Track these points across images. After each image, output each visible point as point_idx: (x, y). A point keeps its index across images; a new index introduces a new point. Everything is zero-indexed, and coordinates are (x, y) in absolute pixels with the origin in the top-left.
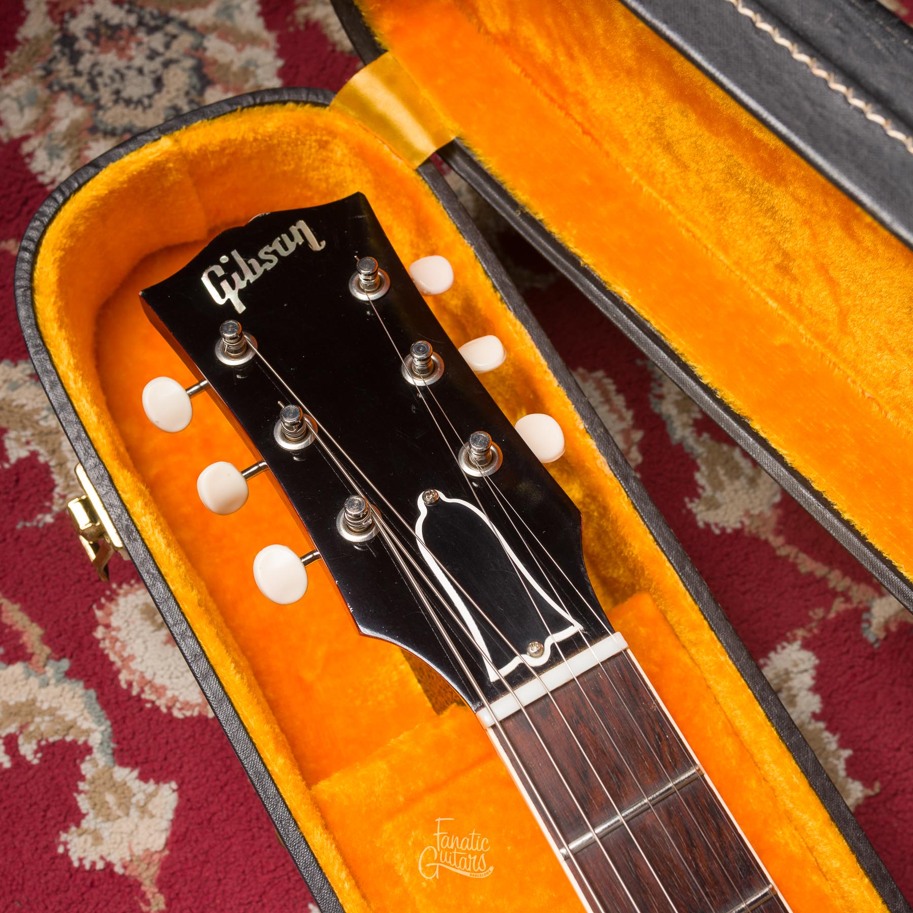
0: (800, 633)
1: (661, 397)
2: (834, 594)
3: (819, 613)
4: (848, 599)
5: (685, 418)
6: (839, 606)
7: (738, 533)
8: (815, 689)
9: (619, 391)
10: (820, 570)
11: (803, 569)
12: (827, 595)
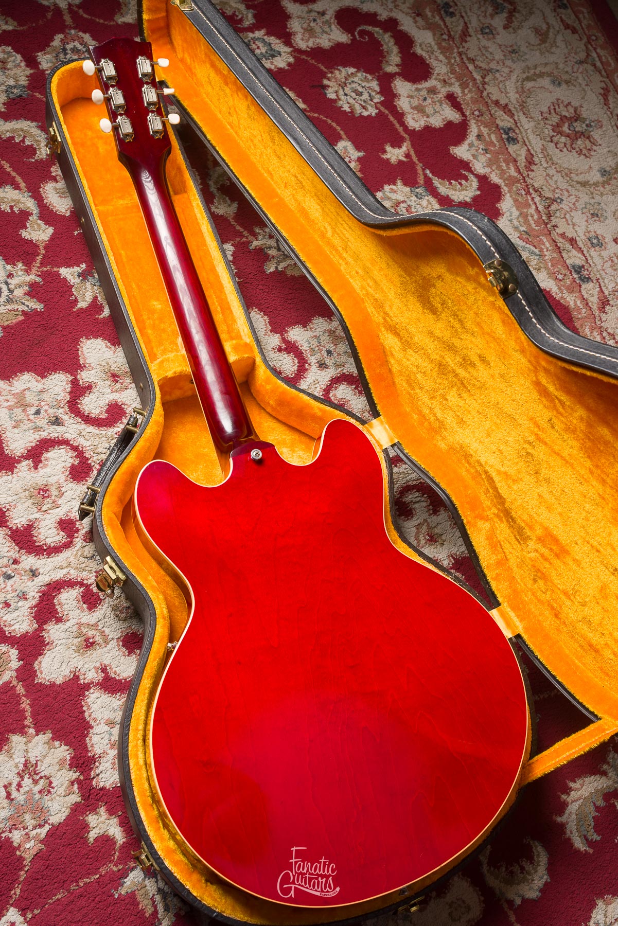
0: (232, 242)
1: (210, 180)
2: (244, 236)
3: (239, 239)
4: (247, 238)
5: (215, 186)
6: (244, 239)
7: (221, 215)
8: (232, 255)
9: (198, 175)
10: (242, 230)
11: (237, 228)
12: (242, 236)
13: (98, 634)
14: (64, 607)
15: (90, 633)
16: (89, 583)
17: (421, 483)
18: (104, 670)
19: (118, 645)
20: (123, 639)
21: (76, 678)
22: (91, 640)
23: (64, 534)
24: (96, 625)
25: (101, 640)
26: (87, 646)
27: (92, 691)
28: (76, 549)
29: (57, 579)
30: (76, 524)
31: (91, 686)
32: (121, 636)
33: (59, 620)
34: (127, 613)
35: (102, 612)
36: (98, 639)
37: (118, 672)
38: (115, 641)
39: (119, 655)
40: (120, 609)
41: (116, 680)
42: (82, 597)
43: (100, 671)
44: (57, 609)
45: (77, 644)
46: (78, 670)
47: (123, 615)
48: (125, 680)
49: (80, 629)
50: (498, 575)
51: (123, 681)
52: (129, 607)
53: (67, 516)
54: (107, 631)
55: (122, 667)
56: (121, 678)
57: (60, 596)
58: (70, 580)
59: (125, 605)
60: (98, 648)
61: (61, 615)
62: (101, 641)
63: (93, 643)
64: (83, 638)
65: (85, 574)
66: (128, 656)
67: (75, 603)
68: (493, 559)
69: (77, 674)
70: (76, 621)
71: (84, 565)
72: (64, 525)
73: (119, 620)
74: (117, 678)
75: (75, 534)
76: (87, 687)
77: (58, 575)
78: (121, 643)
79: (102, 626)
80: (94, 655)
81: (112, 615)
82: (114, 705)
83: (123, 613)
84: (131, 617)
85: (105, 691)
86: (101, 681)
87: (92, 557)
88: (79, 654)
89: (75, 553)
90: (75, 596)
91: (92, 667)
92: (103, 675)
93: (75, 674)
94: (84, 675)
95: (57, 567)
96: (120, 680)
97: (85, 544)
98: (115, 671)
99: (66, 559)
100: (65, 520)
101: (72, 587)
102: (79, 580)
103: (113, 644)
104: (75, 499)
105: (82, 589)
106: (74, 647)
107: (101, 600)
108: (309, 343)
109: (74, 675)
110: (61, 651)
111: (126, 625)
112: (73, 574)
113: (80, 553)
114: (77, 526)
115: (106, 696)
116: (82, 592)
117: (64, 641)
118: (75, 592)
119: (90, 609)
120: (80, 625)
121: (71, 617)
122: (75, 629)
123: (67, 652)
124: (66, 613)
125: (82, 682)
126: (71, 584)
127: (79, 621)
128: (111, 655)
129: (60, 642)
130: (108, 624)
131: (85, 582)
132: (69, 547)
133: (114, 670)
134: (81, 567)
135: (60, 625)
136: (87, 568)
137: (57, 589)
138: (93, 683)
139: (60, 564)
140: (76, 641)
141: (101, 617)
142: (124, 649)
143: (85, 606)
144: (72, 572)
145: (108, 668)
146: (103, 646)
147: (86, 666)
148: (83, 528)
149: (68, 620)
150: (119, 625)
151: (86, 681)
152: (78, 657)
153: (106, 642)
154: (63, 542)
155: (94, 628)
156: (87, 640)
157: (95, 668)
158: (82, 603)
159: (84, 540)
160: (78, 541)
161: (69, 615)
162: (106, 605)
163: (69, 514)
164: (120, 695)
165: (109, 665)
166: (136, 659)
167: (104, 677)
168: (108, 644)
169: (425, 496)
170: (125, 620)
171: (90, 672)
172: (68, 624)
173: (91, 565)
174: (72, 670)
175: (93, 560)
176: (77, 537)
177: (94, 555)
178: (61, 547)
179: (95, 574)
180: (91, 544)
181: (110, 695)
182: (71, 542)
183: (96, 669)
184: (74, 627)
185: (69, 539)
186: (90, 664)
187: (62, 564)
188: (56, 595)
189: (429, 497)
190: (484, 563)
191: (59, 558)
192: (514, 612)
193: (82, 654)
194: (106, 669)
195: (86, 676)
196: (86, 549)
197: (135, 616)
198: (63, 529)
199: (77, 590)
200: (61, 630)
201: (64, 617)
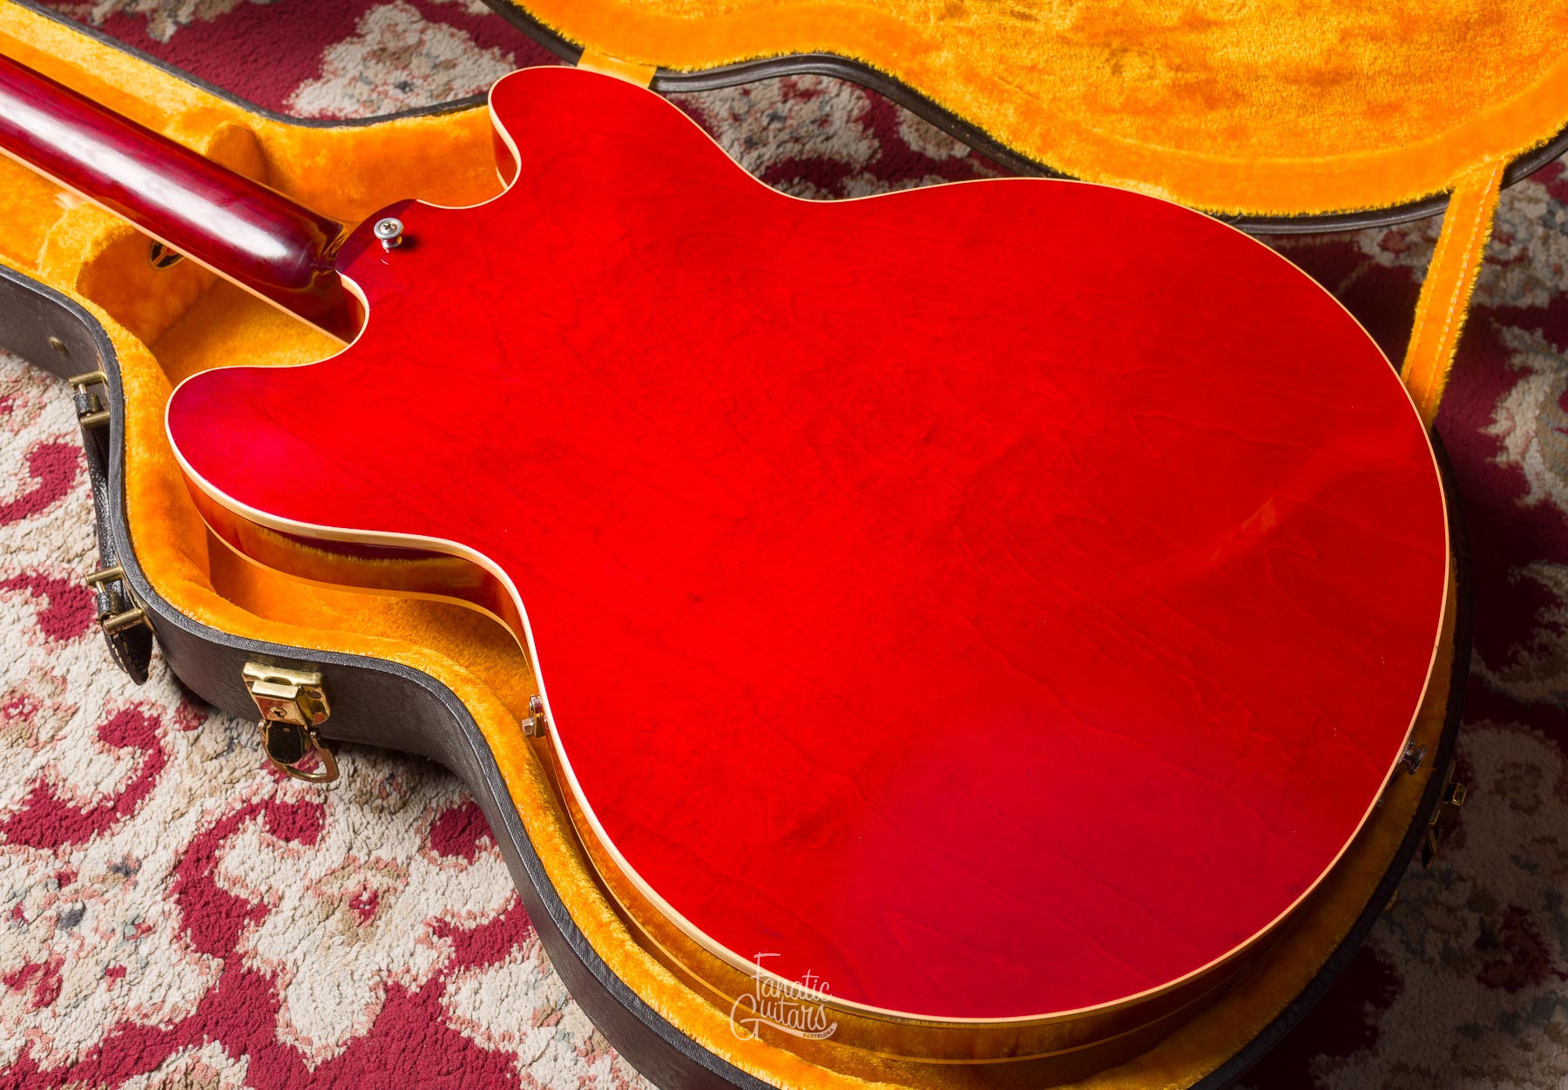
13: (369, 874)
14: (248, 880)
15: (352, 885)
16: (266, 797)
17: (767, 168)
18: (442, 929)
19: (432, 861)
20: (433, 841)
21: (395, 992)
22: (365, 897)
23: (130, 749)
24: (349, 862)
25: (386, 880)
26: (366, 915)
27: (451, 988)
28: (182, 755)
29: (186, 842)
30: (140, 713)
31: (442, 979)
32: (424, 841)
33: (260, 913)
34: (398, 788)
35: (342, 825)
36: (377, 881)
37: (476, 910)
38: (418, 857)
39: (449, 879)
40: (376, 792)
41: (486, 928)
42: (273, 832)
43: (435, 939)
44: (237, 898)
45: (341, 927)
46: (384, 974)
47: (394, 799)
48: (505, 911)
49: (321, 894)
50: (1044, 136)
51: (502, 917)
52: (392, 776)
53: (109, 712)
54: (385, 854)
55: (477, 895)
56: (493, 915)
57: (222, 867)
58: (218, 822)
59: (380, 777)
60: (392, 900)
61: (255, 901)
62: (387, 882)
63: (373, 900)
64: (344, 906)
65: (242, 789)
66: (471, 863)
67: (267, 854)
68: (1011, 115)
69: (390, 983)
70: (300, 885)
71: (226, 773)
72: (118, 734)
73: (392, 814)
74: (485, 922)
75: (157, 732)
76: (434, 988)
77: (184, 832)
78: (435, 854)
79: (365, 851)
80: (397, 918)
81: (370, 817)
82: (524, 977)
83: (388, 795)
84: (413, 790)
85: (481, 965)
86: (453, 956)
87: (230, 747)
88: (361, 943)
89: (185, 766)
90: (255, 842)
91: (411, 945)
92: (449, 940)
93: (385, 984)
94: (408, 971)
95: (168, 819)
96: (496, 921)
97: (192, 734)
98: (469, 913)
99: (177, 791)
100: (111, 723)
101: (235, 831)
102: (238, 806)
103: (419, 867)
104: (99, 670)
105: (260, 819)
106: (338, 939)
107: (320, 807)
108: (352, 96)
109: (387, 990)
110: (316, 966)
111: (414, 811)
112: (217, 806)
113: (196, 758)
114: (146, 715)
115: (492, 972)
116: (266, 823)
117: (305, 944)
118: (252, 834)
119: (310, 841)
120: (314, 886)
121: (282, 887)
122: (310, 901)
123: (332, 958)
124: (263, 888)
125: (414, 988)
126: (227, 828)
127: (307, 882)
128: (432, 890)
129: (298, 954)
130: (374, 838)
131: (255, 800)
132: (162, 765)
133: (464, 913)
134: (220, 780)
135: (270, 920)
136: (237, 774)
137: (204, 861)
138: (440, 972)
139: (170, 811)
140: (332, 924)
141: (349, 836)
142: (451, 859)
143: (295, 844)
144: (210, 803)
145: (448, 919)
146: (401, 887)
147: (396, 953)
148: (164, 708)
149: (281, 898)
150: (399, 822)
151: (423, 980)
152: (364, 950)
153: (401, 874)
154: (141, 765)
155: (351, 868)
156: (355, 903)
157: (418, 941)
158: (282, 843)
159: (187, 728)
160: (174, 738)
161: (275, 887)
162: (341, 808)
163: (109, 707)
164: (521, 948)
165: (446, 912)
166: (493, 857)
167: (454, 941)
168: (407, 875)
169: (796, 180)
170: (404, 805)
171: (417, 956)
172: (287, 905)
173: (242, 760)
174: (371, 983)
175: (237, 750)
176: (165, 734)
177: (232, 739)
178: (144, 778)
179: (264, 772)
180: (207, 725)
181: (497, 964)
182: (160, 752)
183: (425, 941)
184: (306, 902)
185: (151, 751)
186: (403, 941)
187: (175, 805)
188: (212, 872)
189: (806, 177)
190: (1000, 135)
191: (158, 800)
192: (1131, 177)
193: (369, 937)
194: (446, 924)
195: (414, 972)
196: (204, 740)
197: (420, 782)
198: (121, 743)
199: (251, 828)
200: (281, 928)
201: (266, 901)
